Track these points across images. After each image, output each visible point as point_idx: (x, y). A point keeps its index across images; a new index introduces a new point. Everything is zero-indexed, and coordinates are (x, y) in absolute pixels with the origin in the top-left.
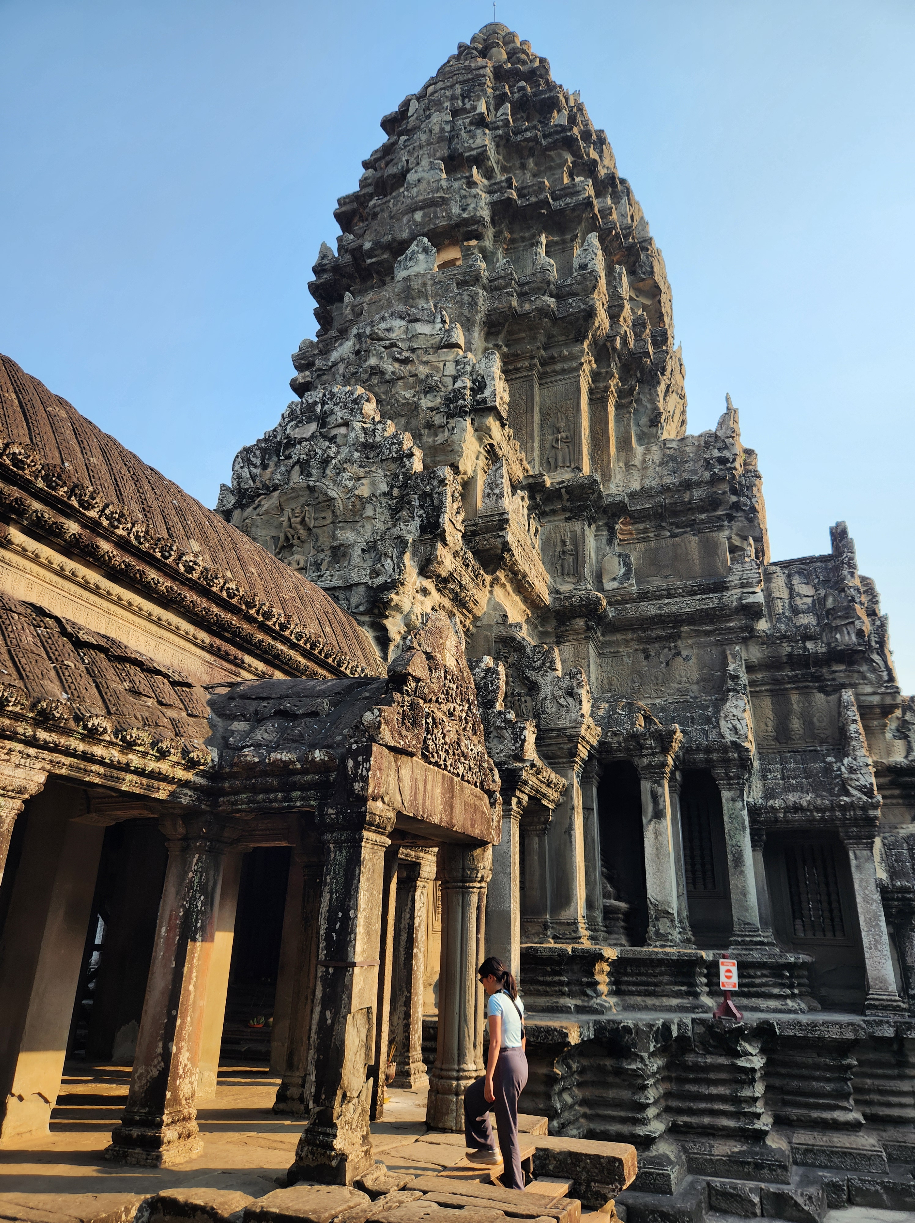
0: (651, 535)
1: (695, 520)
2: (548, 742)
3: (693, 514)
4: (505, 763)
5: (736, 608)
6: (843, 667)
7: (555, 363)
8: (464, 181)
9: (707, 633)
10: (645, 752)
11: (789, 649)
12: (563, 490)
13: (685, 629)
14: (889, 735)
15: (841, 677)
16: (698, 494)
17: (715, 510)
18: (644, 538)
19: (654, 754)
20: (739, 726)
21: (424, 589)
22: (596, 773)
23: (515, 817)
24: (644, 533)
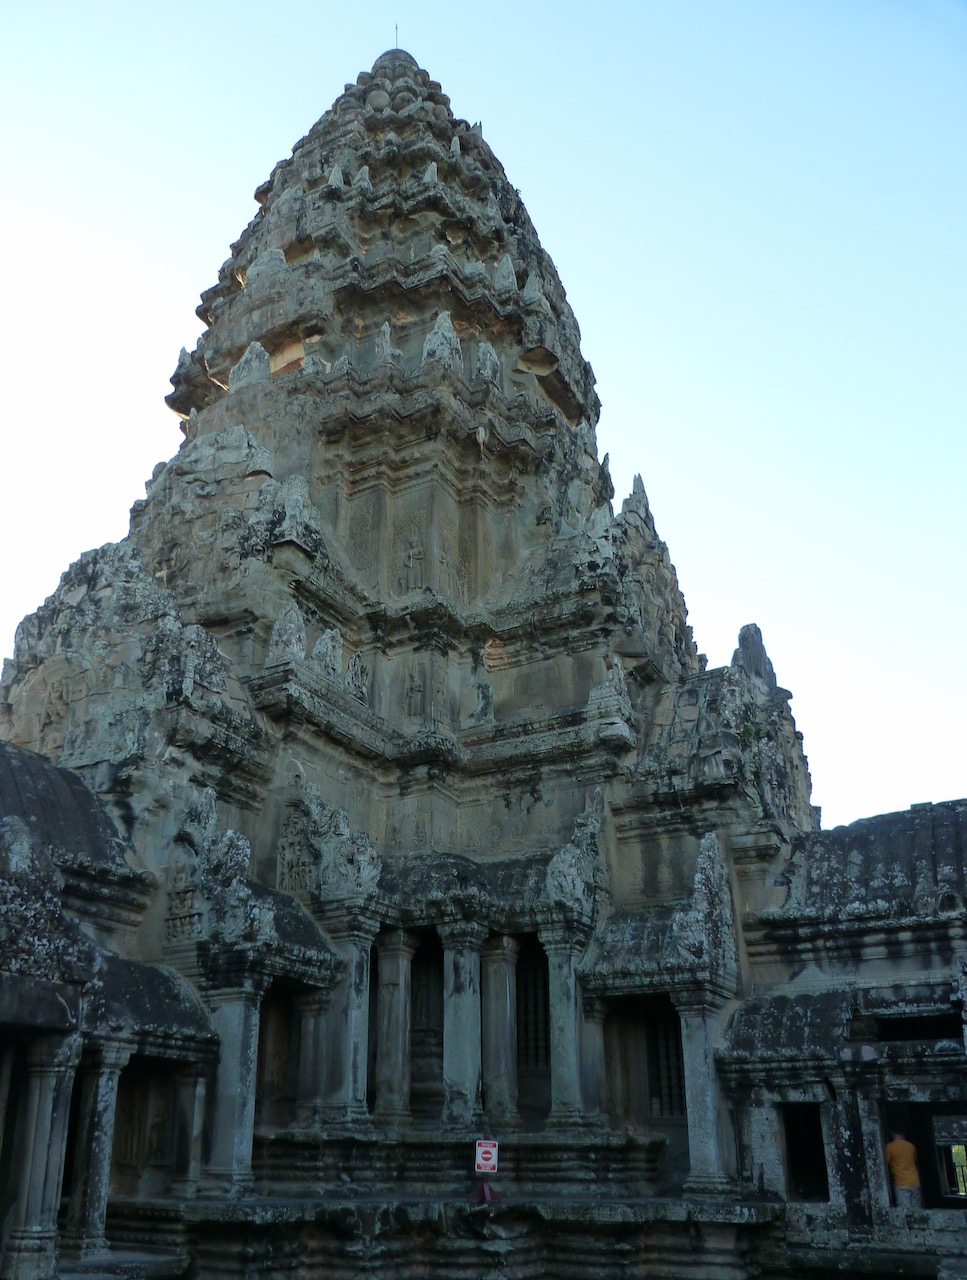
0: (522, 658)
1: (567, 638)
2: (329, 914)
3: (566, 630)
4: (236, 943)
5: (595, 743)
6: (714, 804)
7: (408, 467)
8: (302, 270)
9: (568, 773)
10: (447, 919)
11: (654, 787)
12: (408, 617)
13: (545, 769)
14: (770, 881)
15: (713, 816)
16: (568, 607)
17: (589, 624)
18: (516, 662)
19: (456, 921)
20: (564, 883)
21: (174, 760)
22: (405, 944)
23: (250, 999)
24: (515, 657)
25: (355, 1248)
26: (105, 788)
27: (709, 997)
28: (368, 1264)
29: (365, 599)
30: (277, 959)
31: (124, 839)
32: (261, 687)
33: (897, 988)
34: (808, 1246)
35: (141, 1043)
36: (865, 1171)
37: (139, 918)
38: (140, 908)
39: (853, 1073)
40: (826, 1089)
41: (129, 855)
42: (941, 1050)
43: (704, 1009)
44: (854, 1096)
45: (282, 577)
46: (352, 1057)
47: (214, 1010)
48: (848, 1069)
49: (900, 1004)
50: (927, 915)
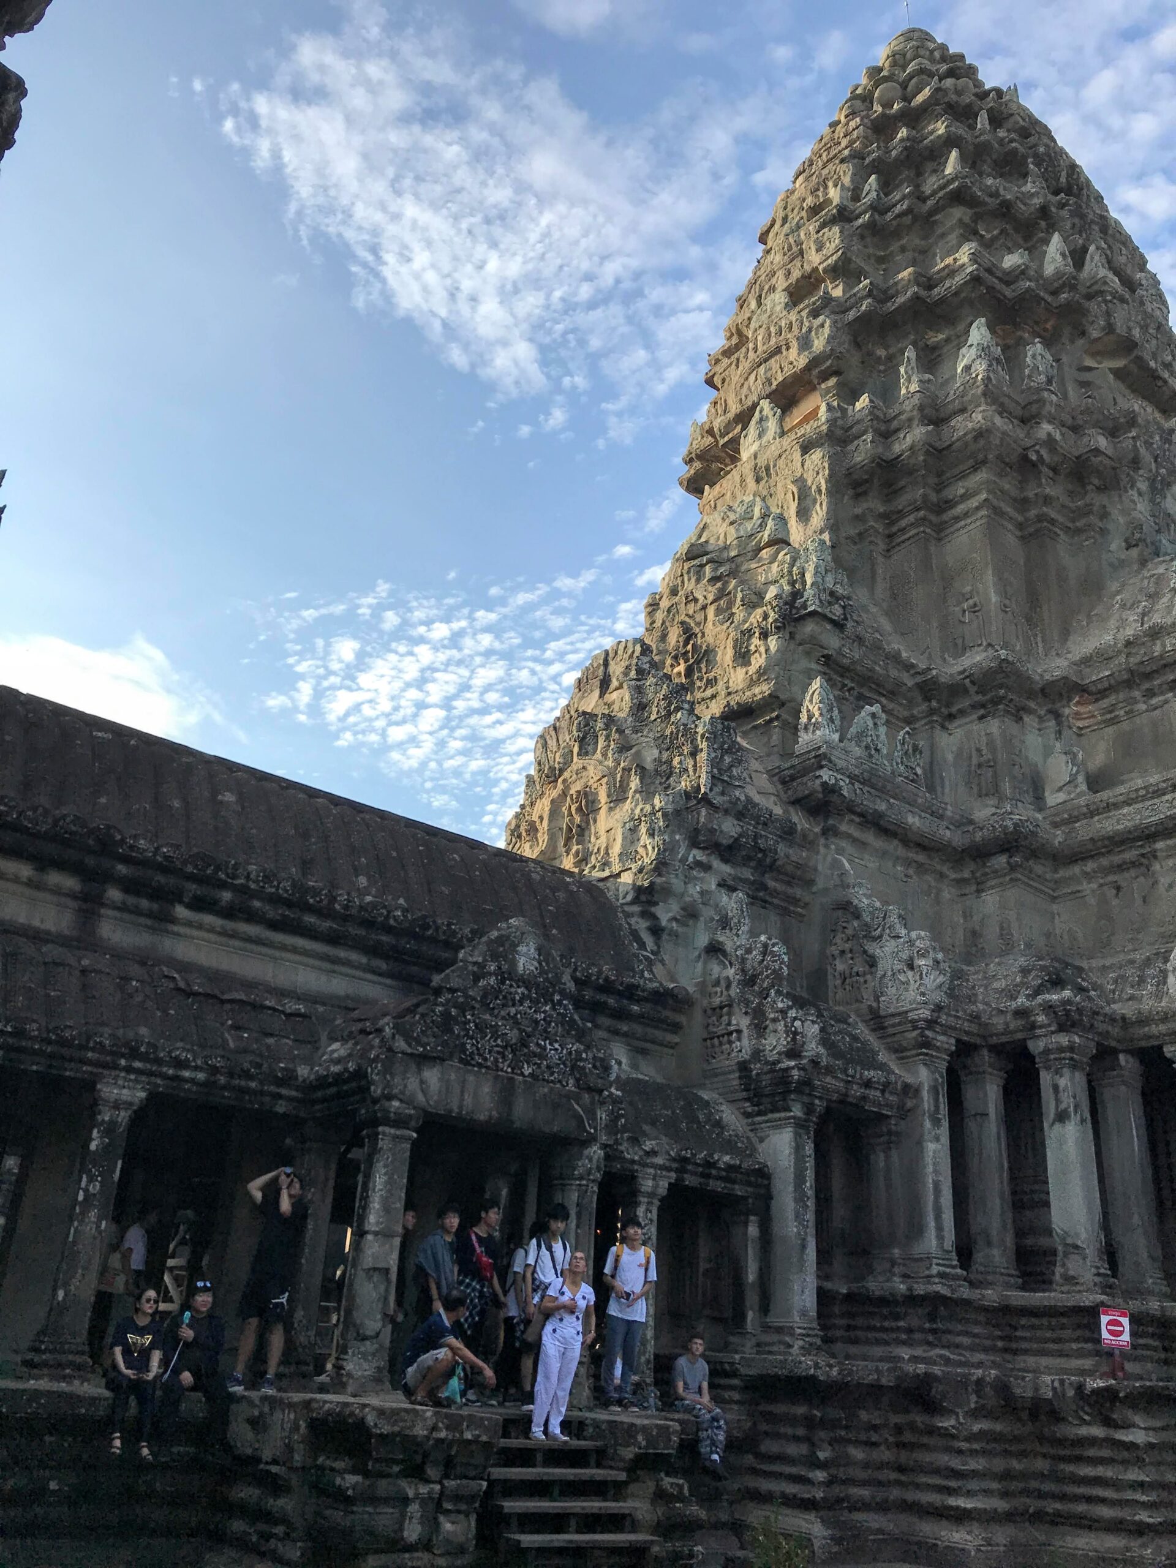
0: (1121, 713)
2: (891, 1031)
4: (779, 1062)
7: (952, 507)
10: (1038, 1032)
12: (966, 681)
13: (1159, 845)
18: (1113, 718)
19: (1049, 1034)
21: (698, 864)
22: (990, 1065)
23: (800, 1125)
24: (1110, 712)
25: (946, 1424)
26: (629, 898)
28: (964, 1445)
29: (913, 666)
30: (828, 1079)
31: (652, 953)
32: (793, 778)
35: (681, 1171)
37: (676, 1039)
38: (676, 1028)
41: (658, 969)
45: (808, 654)
46: (931, 1198)
47: (762, 1140)
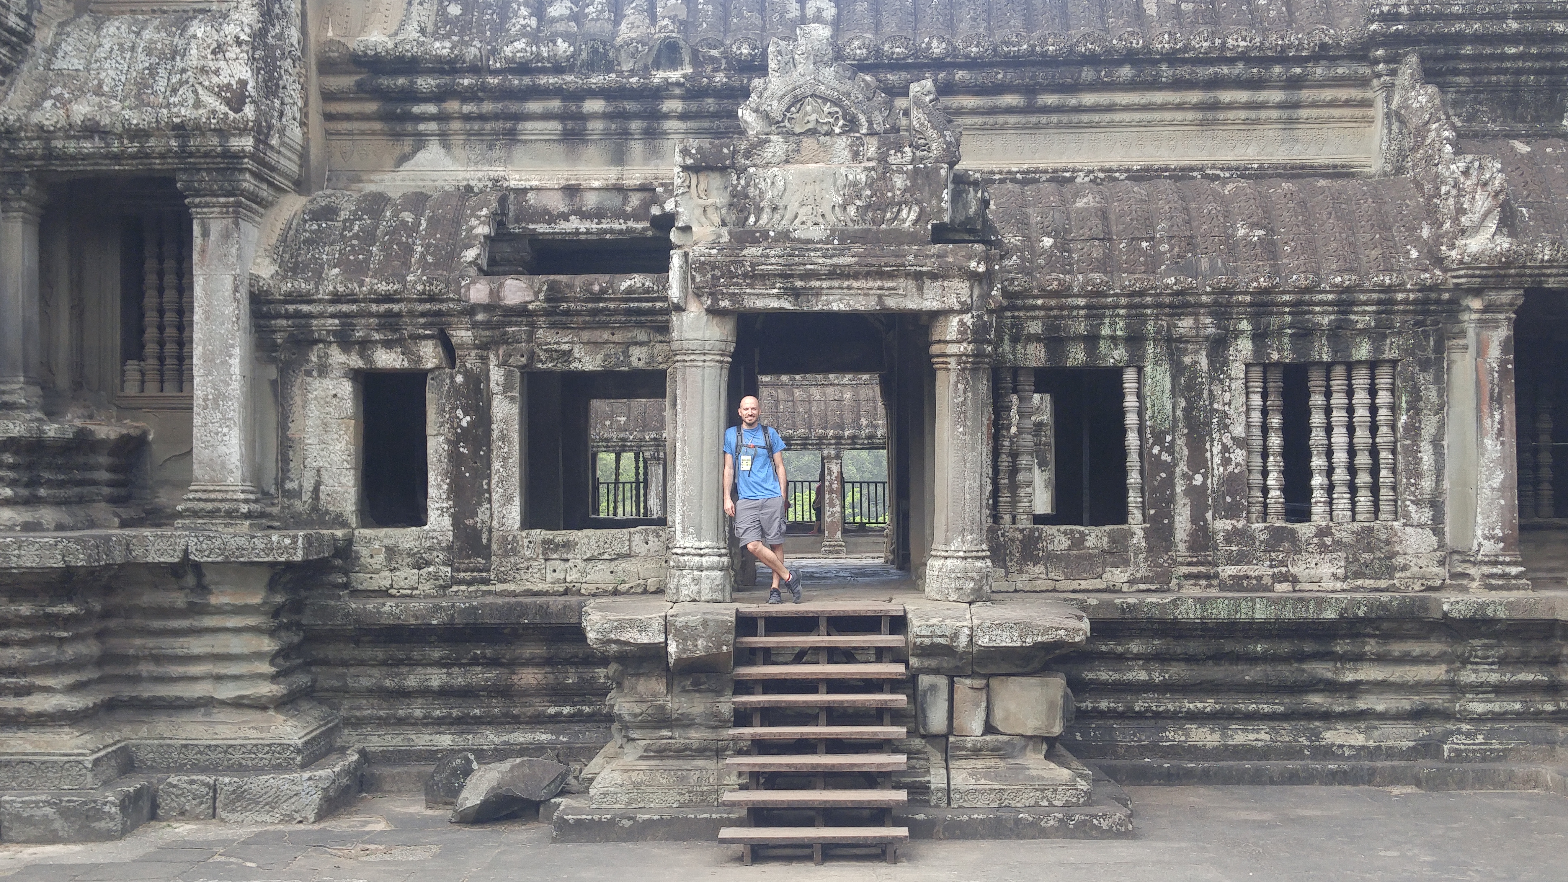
27: (248, 182)
33: (572, 191)
34: (384, 593)
36: (489, 476)
39: (487, 325)
40: (440, 349)
42: (630, 290)
43: (238, 204)
44: (484, 359)
48: (480, 317)
49: (572, 218)
50: (633, 73)
